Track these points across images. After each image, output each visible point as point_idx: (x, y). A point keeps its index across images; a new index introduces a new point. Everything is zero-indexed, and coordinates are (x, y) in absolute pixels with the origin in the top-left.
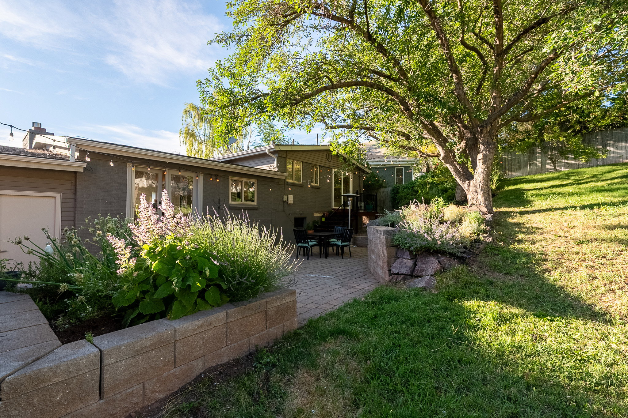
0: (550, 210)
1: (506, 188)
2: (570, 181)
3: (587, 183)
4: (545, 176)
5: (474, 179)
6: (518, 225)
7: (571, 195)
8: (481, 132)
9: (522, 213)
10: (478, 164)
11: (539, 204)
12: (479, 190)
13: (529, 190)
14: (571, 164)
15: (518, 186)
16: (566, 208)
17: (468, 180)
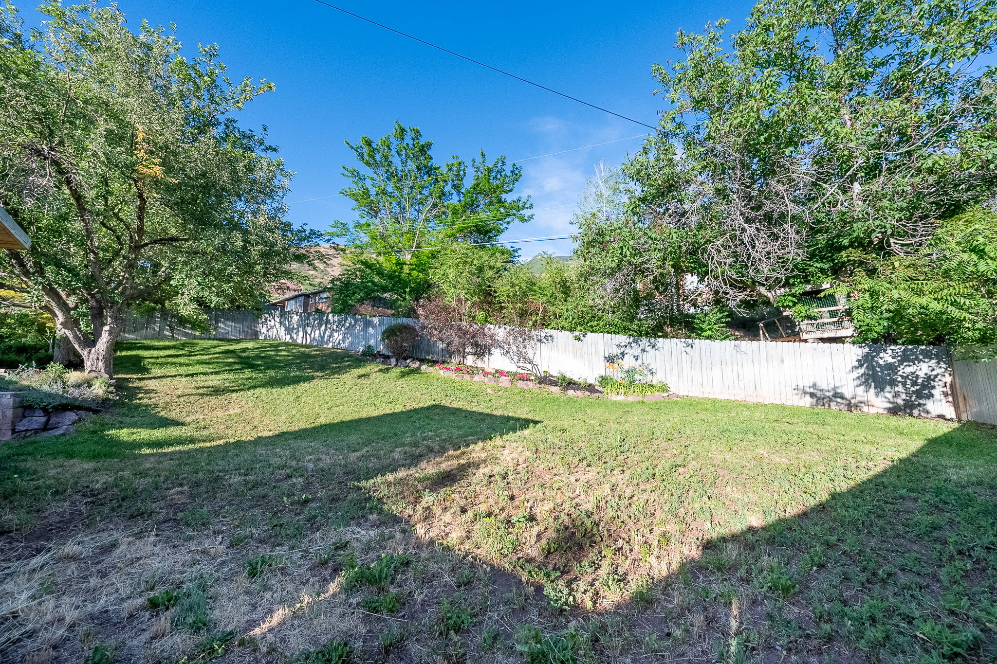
0: (163, 377)
1: (118, 354)
2: (184, 352)
3: (196, 355)
4: (162, 343)
5: (97, 347)
6: (138, 388)
7: (181, 365)
8: (112, 307)
9: (140, 379)
10: (103, 334)
11: (156, 371)
12: (100, 358)
13: (146, 358)
14: (188, 333)
15: (134, 353)
16: (175, 376)
17: (89, 347)
